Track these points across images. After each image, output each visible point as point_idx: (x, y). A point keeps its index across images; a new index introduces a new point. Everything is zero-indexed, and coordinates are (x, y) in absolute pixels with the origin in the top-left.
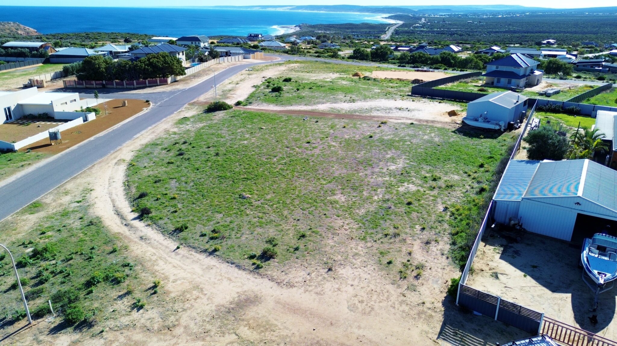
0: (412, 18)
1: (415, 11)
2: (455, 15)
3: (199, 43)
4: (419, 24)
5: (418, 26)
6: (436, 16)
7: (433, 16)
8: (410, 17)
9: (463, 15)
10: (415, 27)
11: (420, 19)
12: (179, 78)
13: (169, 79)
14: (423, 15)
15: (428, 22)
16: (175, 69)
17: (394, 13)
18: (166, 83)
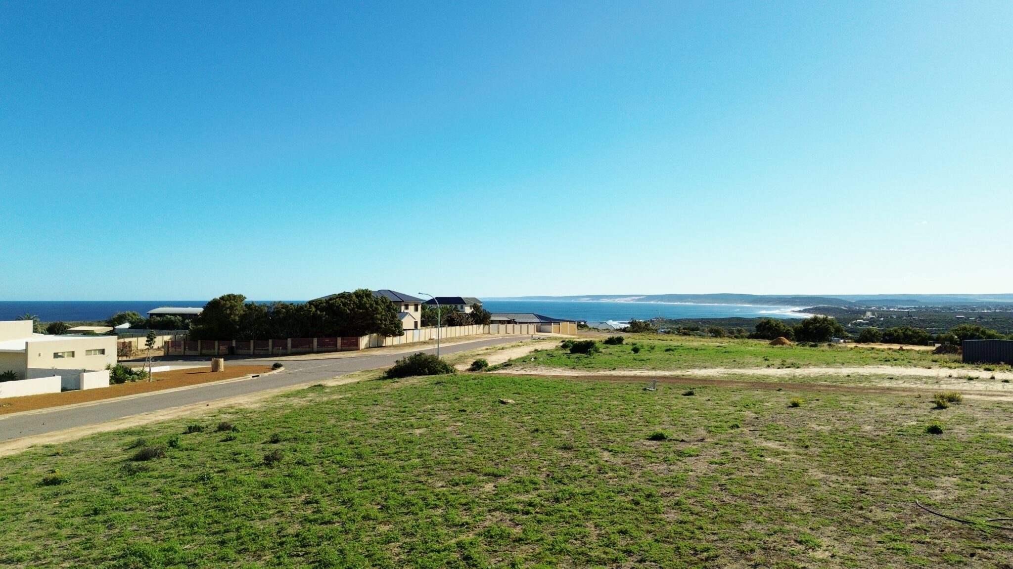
0: (847, 311)
1: (850, 303)
2: (927, 308)
3: (462, 308)
4: (862, 319)
5: (861, 322)
6: (892, 309)
7: (885, 309)
8: (844, 310)
9: (943, 308)
10: (856, 323)
11: (864, 313)
12: (389, 341)
13: (364, 341)
14: (867, 307)
15: (878, 317)
16: (379, 320)
17: (814, 305)
18: (355, 346)
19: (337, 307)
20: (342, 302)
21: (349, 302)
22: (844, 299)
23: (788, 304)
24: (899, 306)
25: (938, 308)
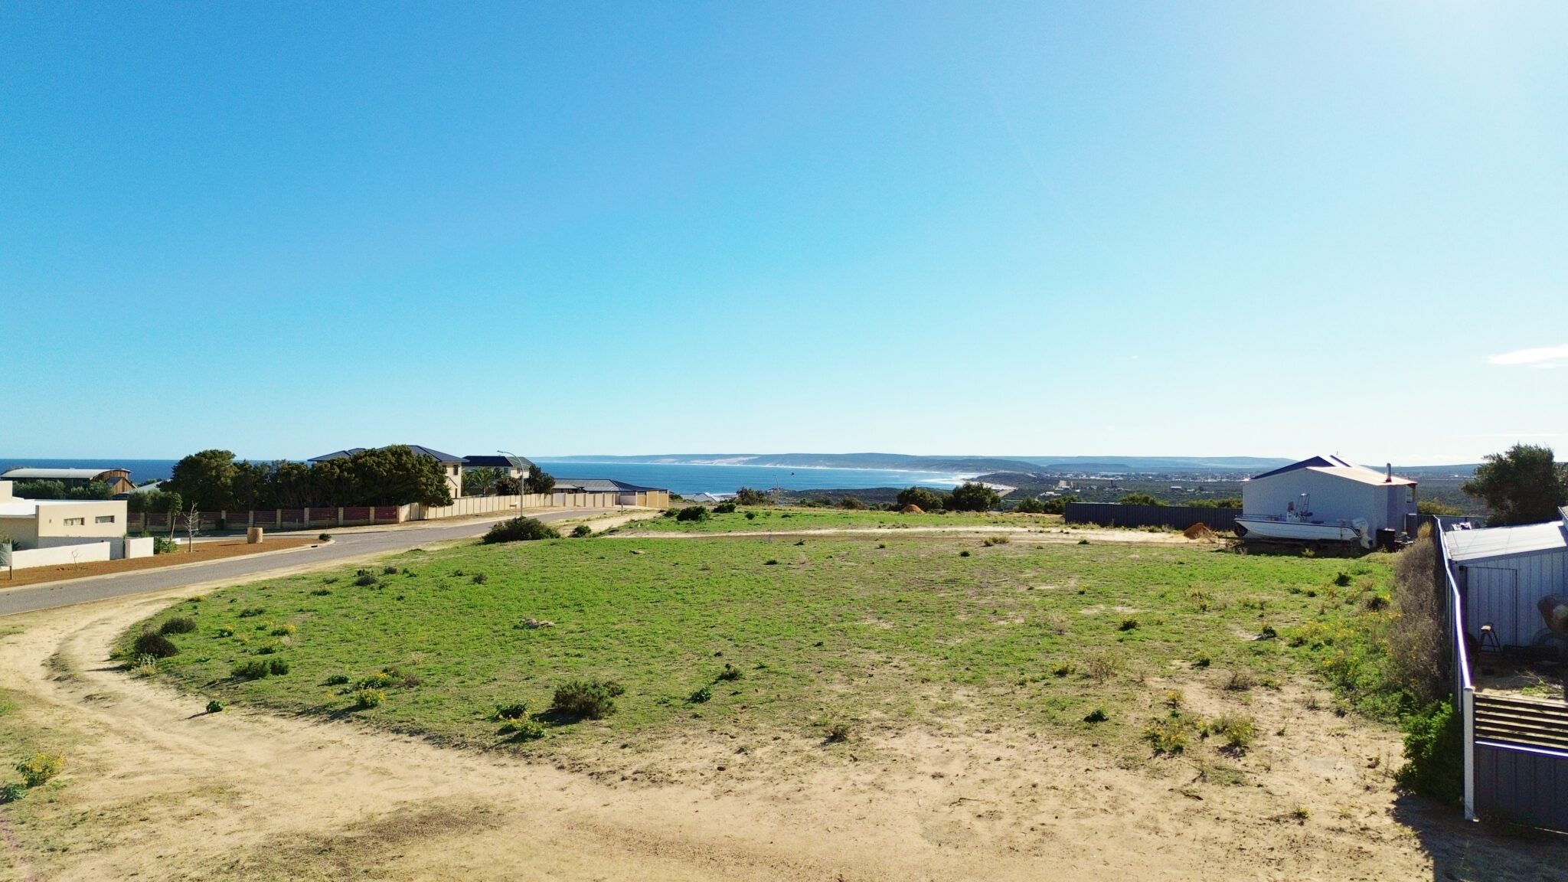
0: (1034, 480)
1: (1040, 468)
2: (1137, 476)
3: (506, 471)
4: (1053, 490)
5: (1051, 495)
6: (1092, 477)
7: (1084, 477)
8: (1030, 477)
9: (1157, 476)
10: (1044, 496)
11: (1056, 482)
12: (432, 512)
13: (404, 512)
14: (1061, 474)
15: (1074, 488)
16: (423, 484)
17: (991, 471)
18: (393, 519)
19: (369, 467)
20: (374, 461)
21: (383, 462)
22: (1032, 462)
23: (957, 470)
24: (1104, 473)
25: (1152, 475)
